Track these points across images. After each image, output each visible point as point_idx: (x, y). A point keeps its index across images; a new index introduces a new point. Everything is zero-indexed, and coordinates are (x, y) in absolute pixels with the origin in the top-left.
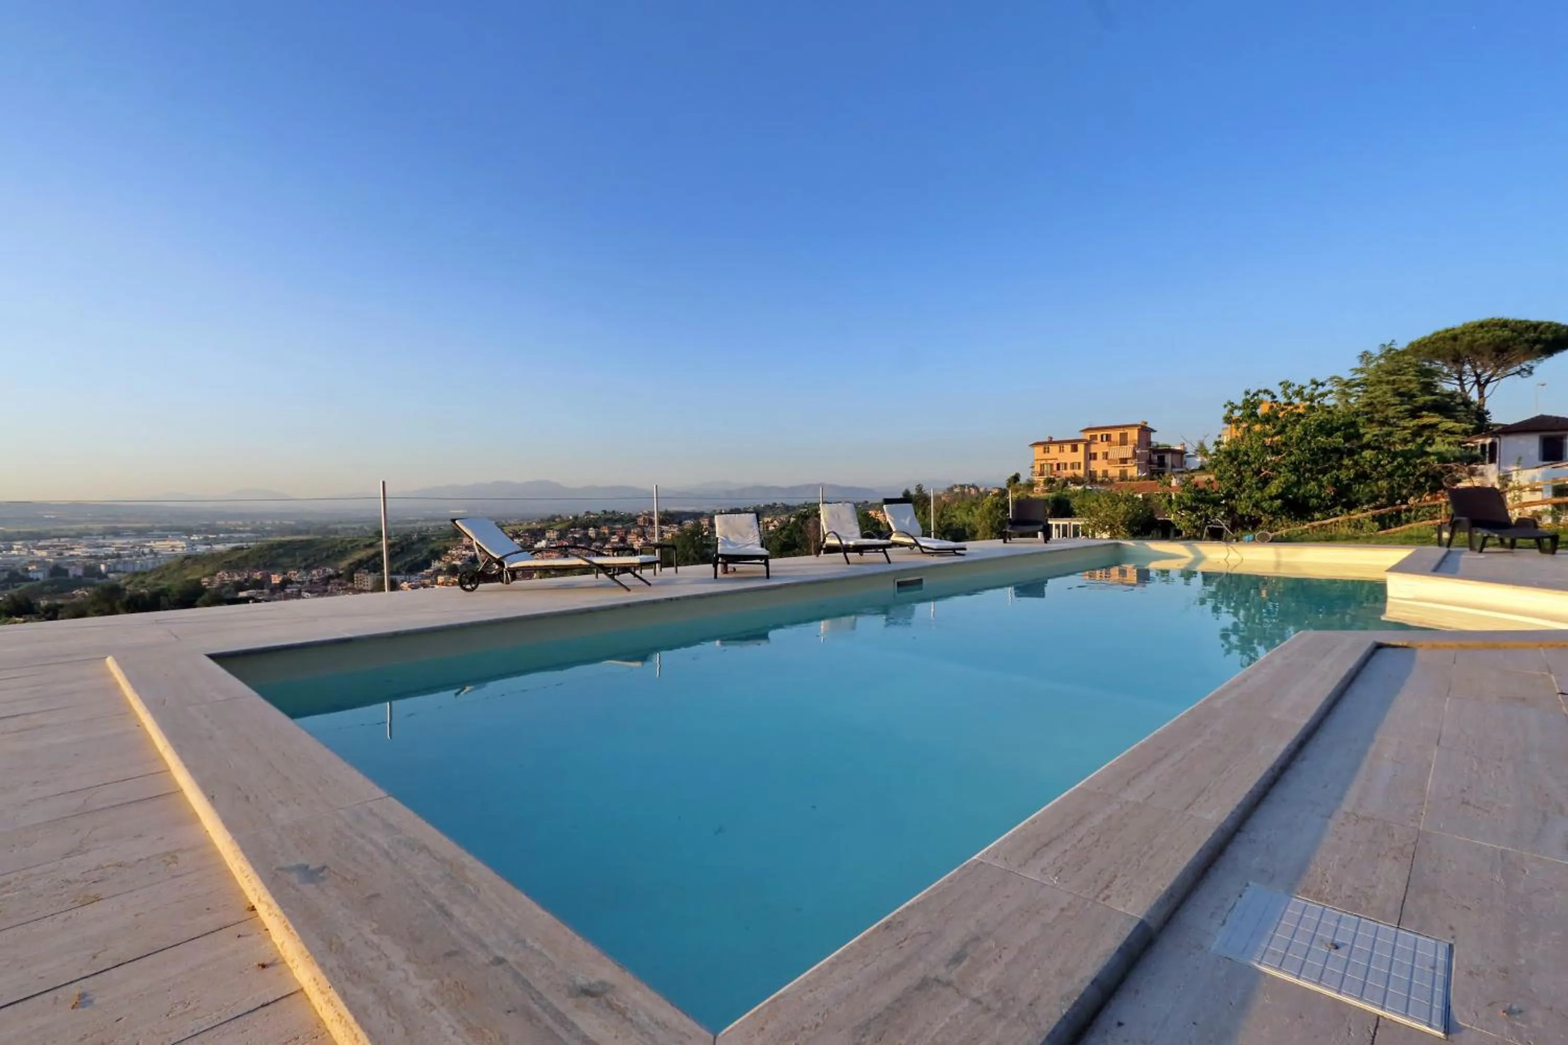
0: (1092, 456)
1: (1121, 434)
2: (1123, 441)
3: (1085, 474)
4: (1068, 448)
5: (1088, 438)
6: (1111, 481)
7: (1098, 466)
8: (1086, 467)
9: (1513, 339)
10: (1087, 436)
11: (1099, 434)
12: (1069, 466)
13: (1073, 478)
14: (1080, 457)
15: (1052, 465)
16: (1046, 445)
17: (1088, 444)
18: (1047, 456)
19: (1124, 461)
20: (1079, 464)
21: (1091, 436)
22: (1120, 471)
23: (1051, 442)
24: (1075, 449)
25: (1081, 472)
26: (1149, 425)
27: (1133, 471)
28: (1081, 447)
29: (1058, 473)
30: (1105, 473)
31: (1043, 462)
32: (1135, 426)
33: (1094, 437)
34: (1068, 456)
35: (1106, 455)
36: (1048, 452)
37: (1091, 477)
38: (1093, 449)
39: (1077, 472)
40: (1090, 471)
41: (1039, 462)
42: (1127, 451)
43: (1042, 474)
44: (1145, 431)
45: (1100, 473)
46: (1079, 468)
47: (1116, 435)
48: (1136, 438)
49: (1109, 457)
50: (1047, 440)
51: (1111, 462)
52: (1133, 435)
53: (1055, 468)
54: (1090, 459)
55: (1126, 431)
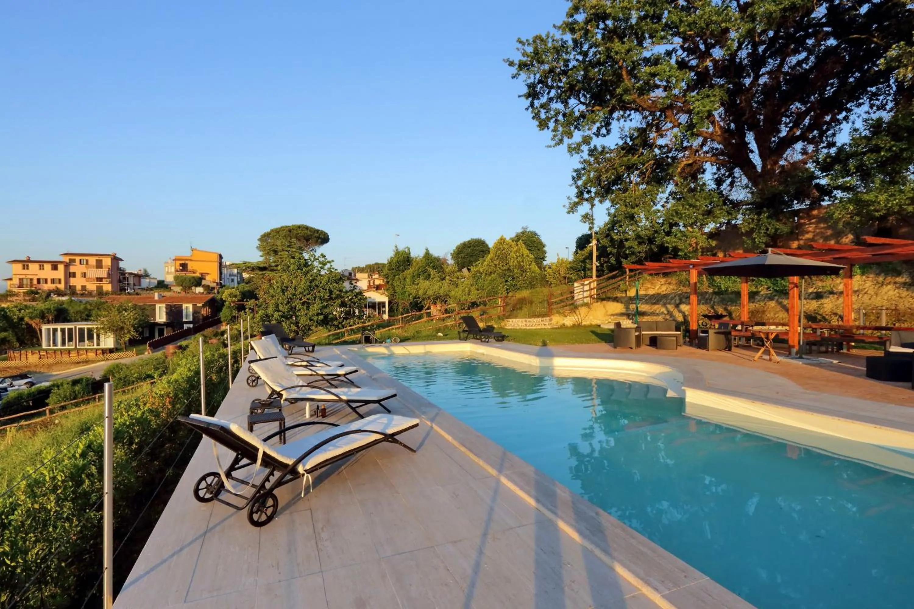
0: (72, 275)
1: (97, 260)
2: (99, 265)
3: (66, 287)
4: (48, 267)
5: (68, 261)
6: (90, 294)
7: (77, 282)
8: (66, 282)
9: (311, 235)
10: (66, 259)
11: (78, 259)
12: (49, 281)
13: (56, 291)
14: (60, 273)
15: (31, 280)
16: (26, 263)
17: (67, 266)
18: (26, 272)
19: (100, 279)
20: (60, 280)
21: (70, 260)
22: (97, 287)
23: (29, 261)
24: (55, 268)
25: (62, 286)
26: (118, 256)
27: (107, 287)
28: (61, 267)
29: (40, 286)
30: (84, 287)
31: (21, 277)
32: (108, 255)
33: (74, 261)
34: (47, 273)
35: (84, 275)
36: (28, 269)
37: (72, 291)
38: (72, 269)
39: (59, 286)
40: (70, 286)
41: (18, 276)
42: (103, 273)
43: (21, 286)
44: (116, 260)
45: (79, 288)
46: (60, 282)
47: (92, 261)
48: (110, 264)
49: (88, 276)
50: (25, 259)
51: (89, 280)
52: (107, 262)
53: (35, 282)
54: (70, 277)
55: (101, 258)
